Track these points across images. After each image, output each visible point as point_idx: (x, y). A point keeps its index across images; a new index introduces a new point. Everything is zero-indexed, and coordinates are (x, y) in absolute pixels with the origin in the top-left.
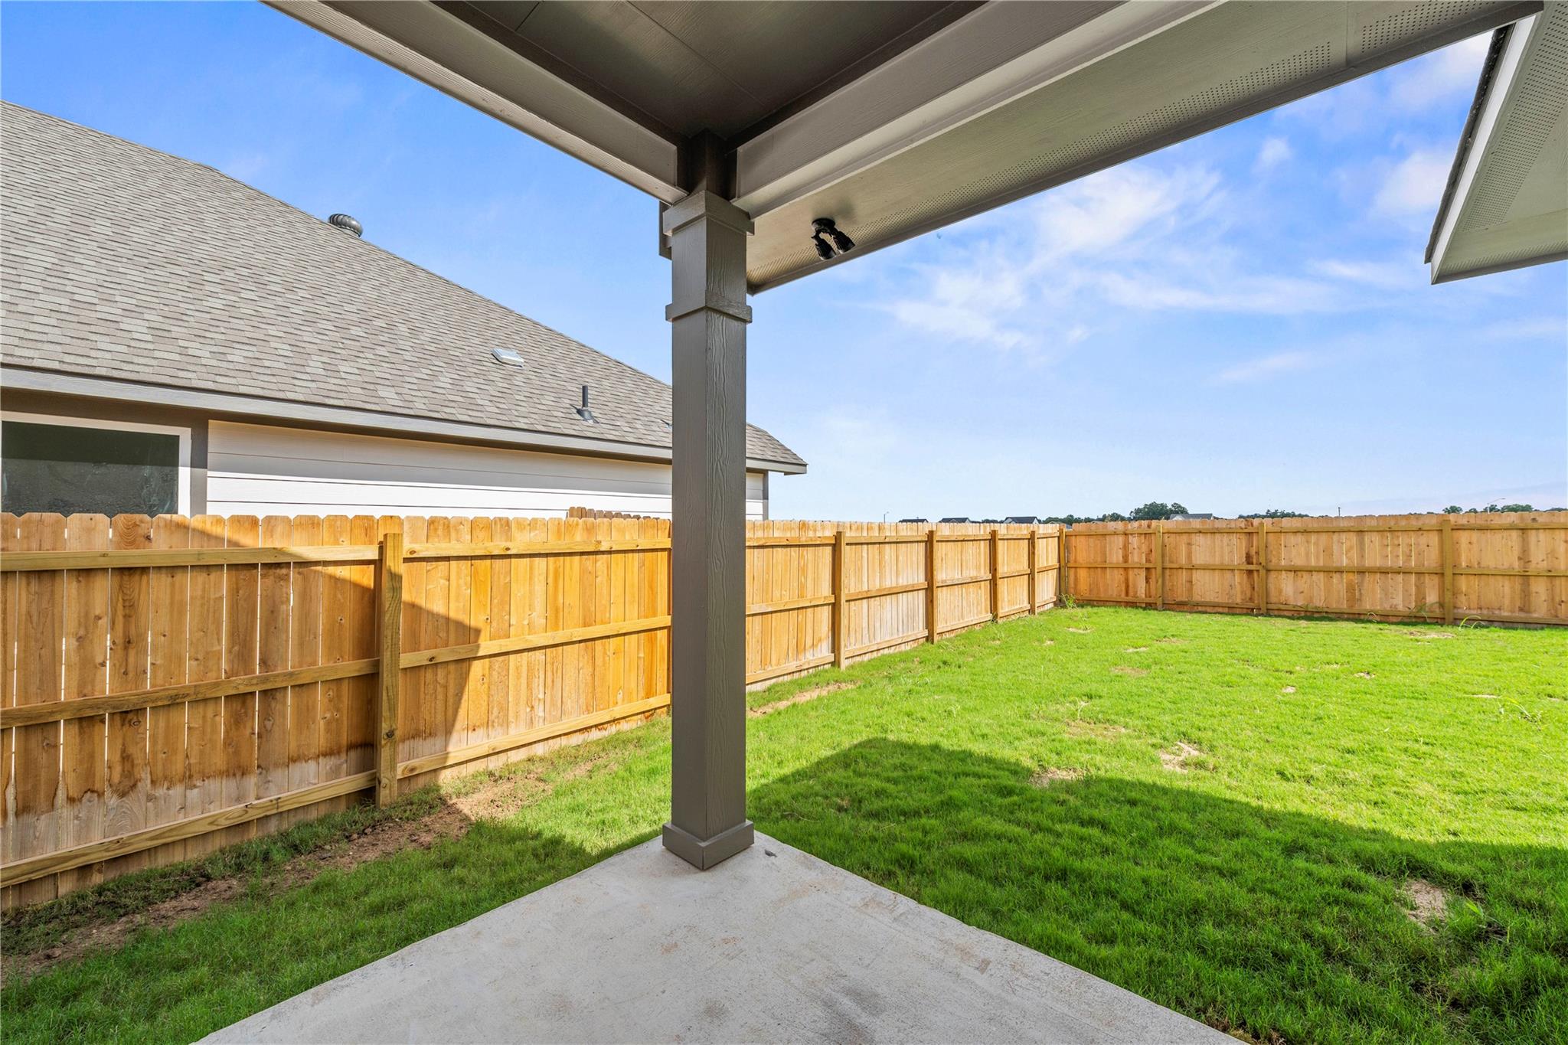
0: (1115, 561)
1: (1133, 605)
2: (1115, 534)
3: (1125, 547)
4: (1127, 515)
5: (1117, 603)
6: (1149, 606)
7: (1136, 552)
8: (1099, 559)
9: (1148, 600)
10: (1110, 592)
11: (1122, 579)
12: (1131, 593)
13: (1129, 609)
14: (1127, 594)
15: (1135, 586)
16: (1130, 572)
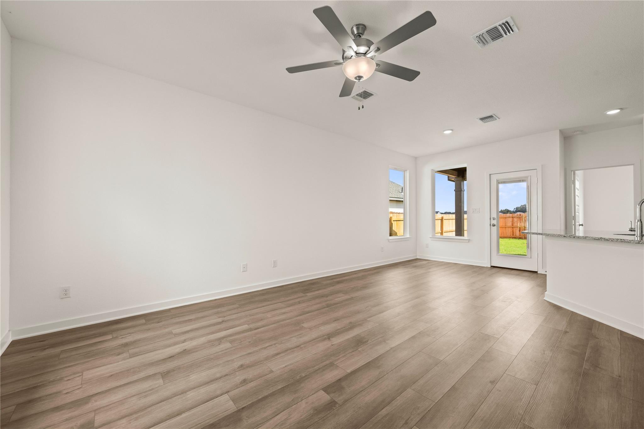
0: (509, 225)
1: (515, 238)
2: (509, 217)
3: (513, 221)
4: (512, 210)
5: (510, 238)
6: (520, 238)
7: (516, 223)
8: (504, 225)
9: (520, 237)
10: (508, 235)
11: (512, 231)
12: (514, 235)
13: (514, 239)
14: (513, 235)
15: (515, 233)
16: (514, 229)
